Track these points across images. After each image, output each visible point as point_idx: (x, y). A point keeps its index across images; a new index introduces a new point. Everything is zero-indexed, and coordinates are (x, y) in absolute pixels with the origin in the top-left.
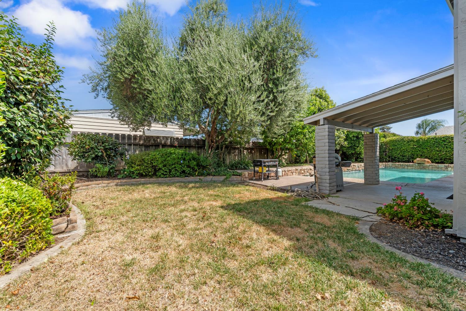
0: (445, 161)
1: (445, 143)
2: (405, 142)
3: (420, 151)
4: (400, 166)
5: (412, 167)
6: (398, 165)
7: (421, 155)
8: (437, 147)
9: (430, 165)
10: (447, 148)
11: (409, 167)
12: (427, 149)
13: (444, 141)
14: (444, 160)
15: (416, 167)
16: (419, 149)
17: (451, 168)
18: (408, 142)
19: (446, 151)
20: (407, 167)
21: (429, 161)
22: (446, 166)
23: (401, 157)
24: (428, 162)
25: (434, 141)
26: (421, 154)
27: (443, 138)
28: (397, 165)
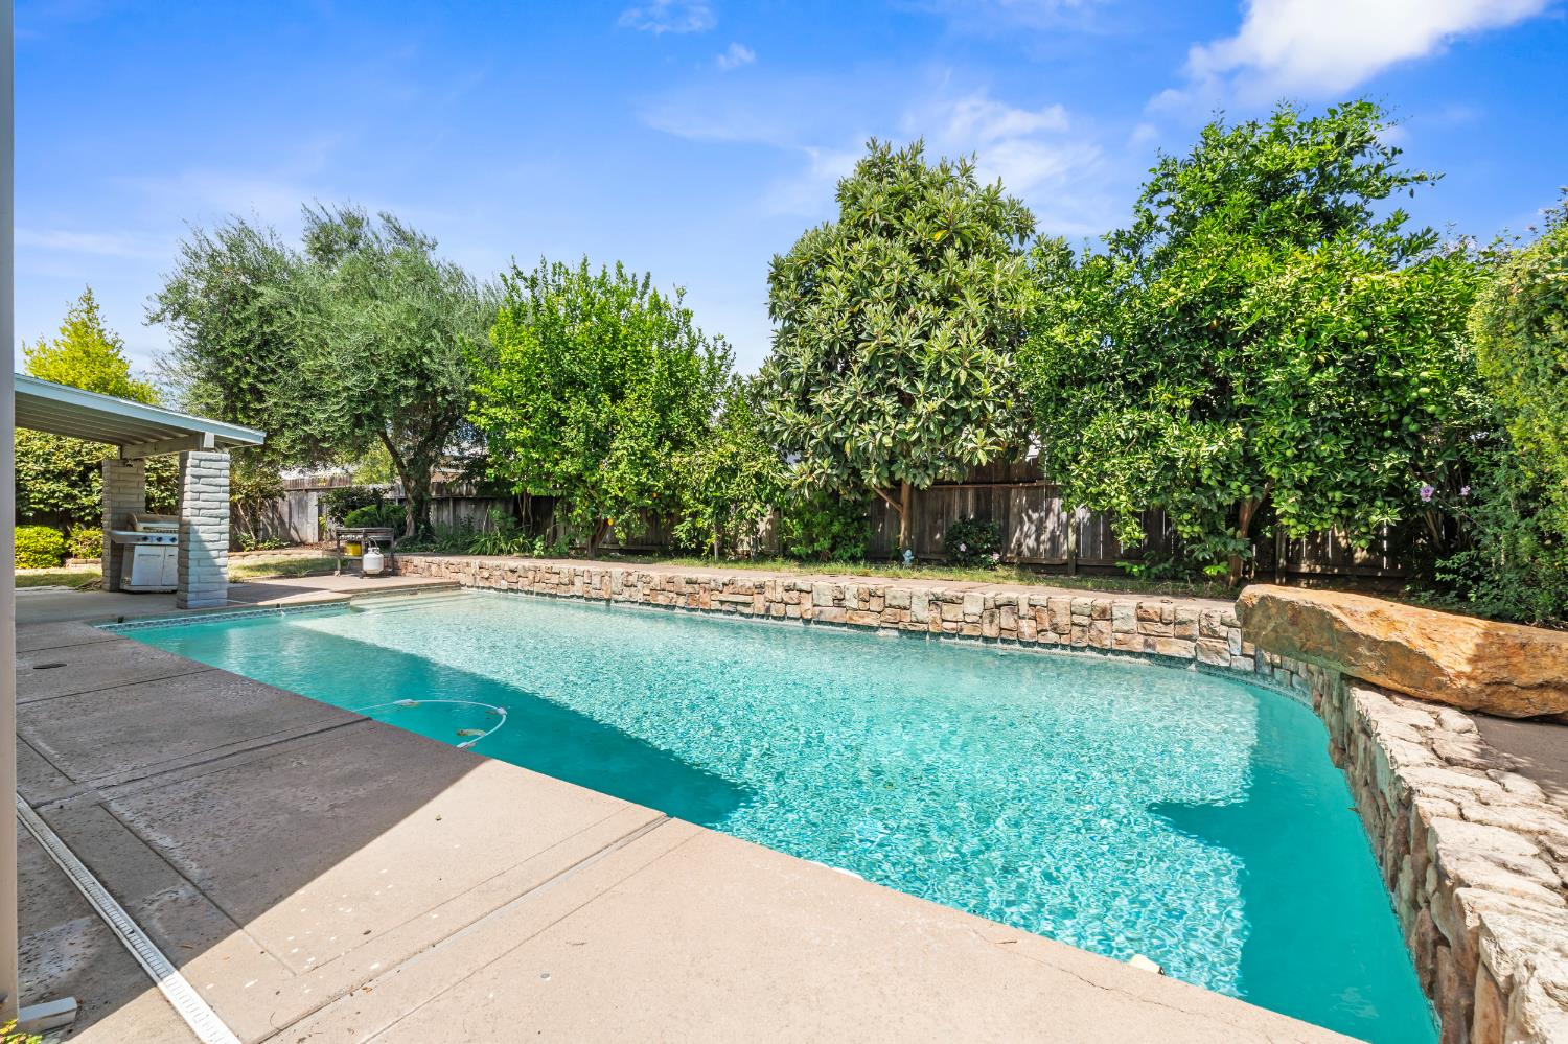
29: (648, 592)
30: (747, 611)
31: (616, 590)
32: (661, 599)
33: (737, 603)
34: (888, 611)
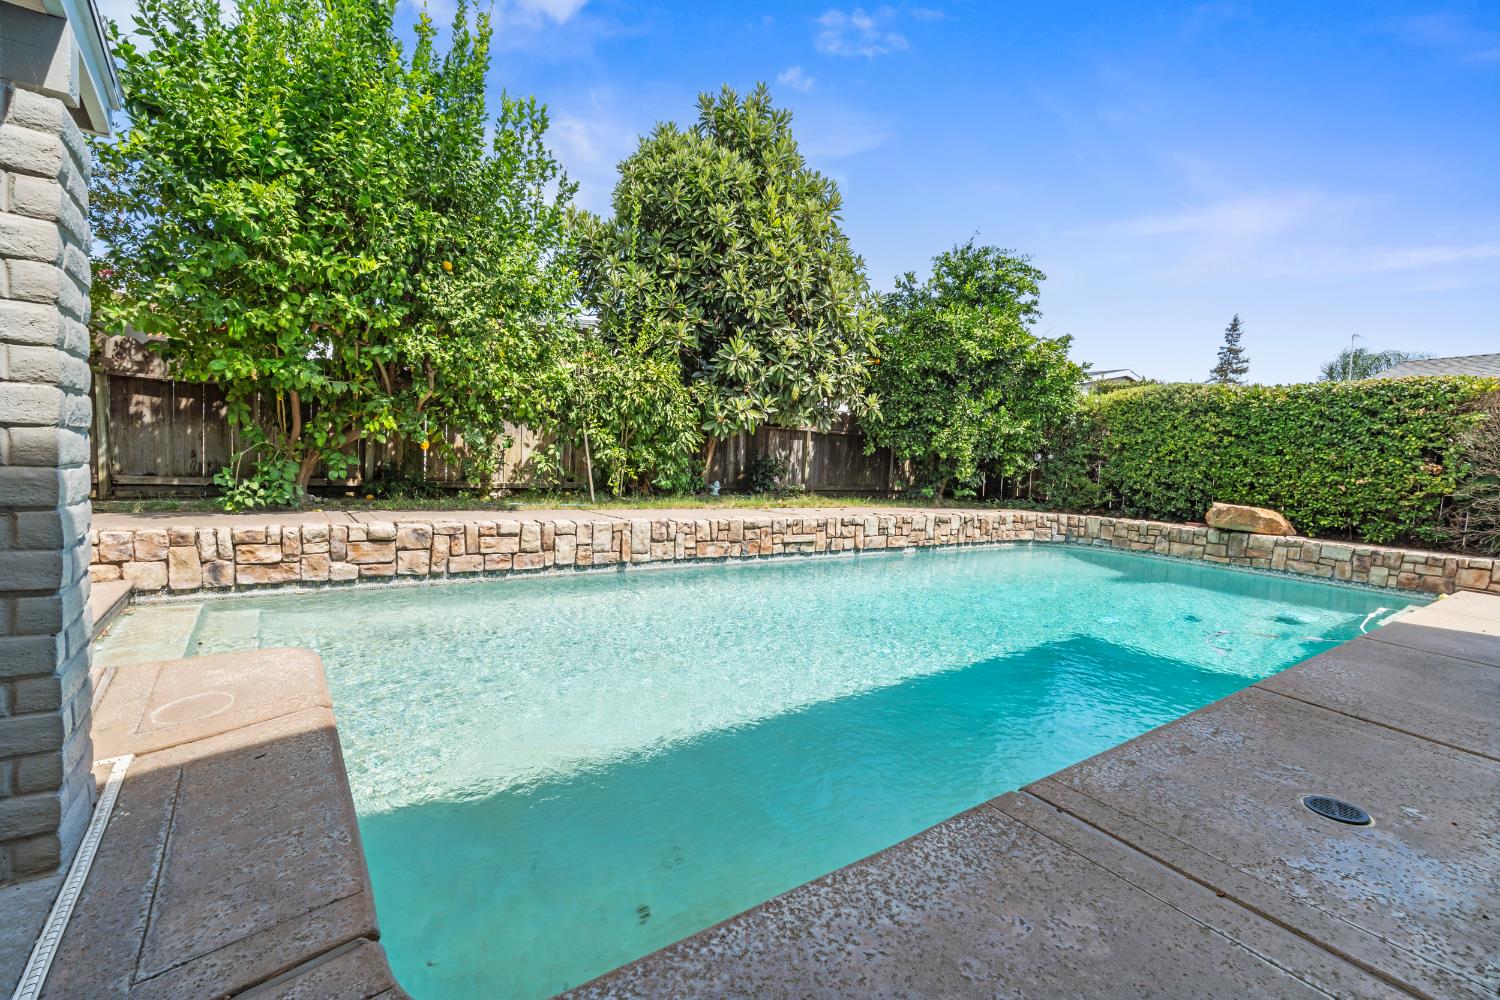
0: (1366, 528)
1: (1376, 427)
2: (1177, 410)
3: (1245, 463)
4: (1134, 536)
5: (1189, 548)
6: (1129, 529)
7: (1252, 486)
8: (1331, 445)
9: (1276, 544)
10: (1382, 451)
11: (1176, 547)
12: (1281, 452)
13: (1373, 413)
14: (1364, 521)
15: (1209, 549)
16: (1245, 454)
17: (1385, 571)
18: (1193, 413)
19: (1378, 472)
20: (1165, 545)
21: (1278, 517)
22: (1360, 557)
24: (1272, 528)
25: (1322, 415)
26: (1248, 480)
27: (1370, 395)
28: (1124, 533)
29: (693, 544)
30: (811, 549)
31: (639, 547)
32: (711, 551)
33: (801, 543)
34: (913, 533)
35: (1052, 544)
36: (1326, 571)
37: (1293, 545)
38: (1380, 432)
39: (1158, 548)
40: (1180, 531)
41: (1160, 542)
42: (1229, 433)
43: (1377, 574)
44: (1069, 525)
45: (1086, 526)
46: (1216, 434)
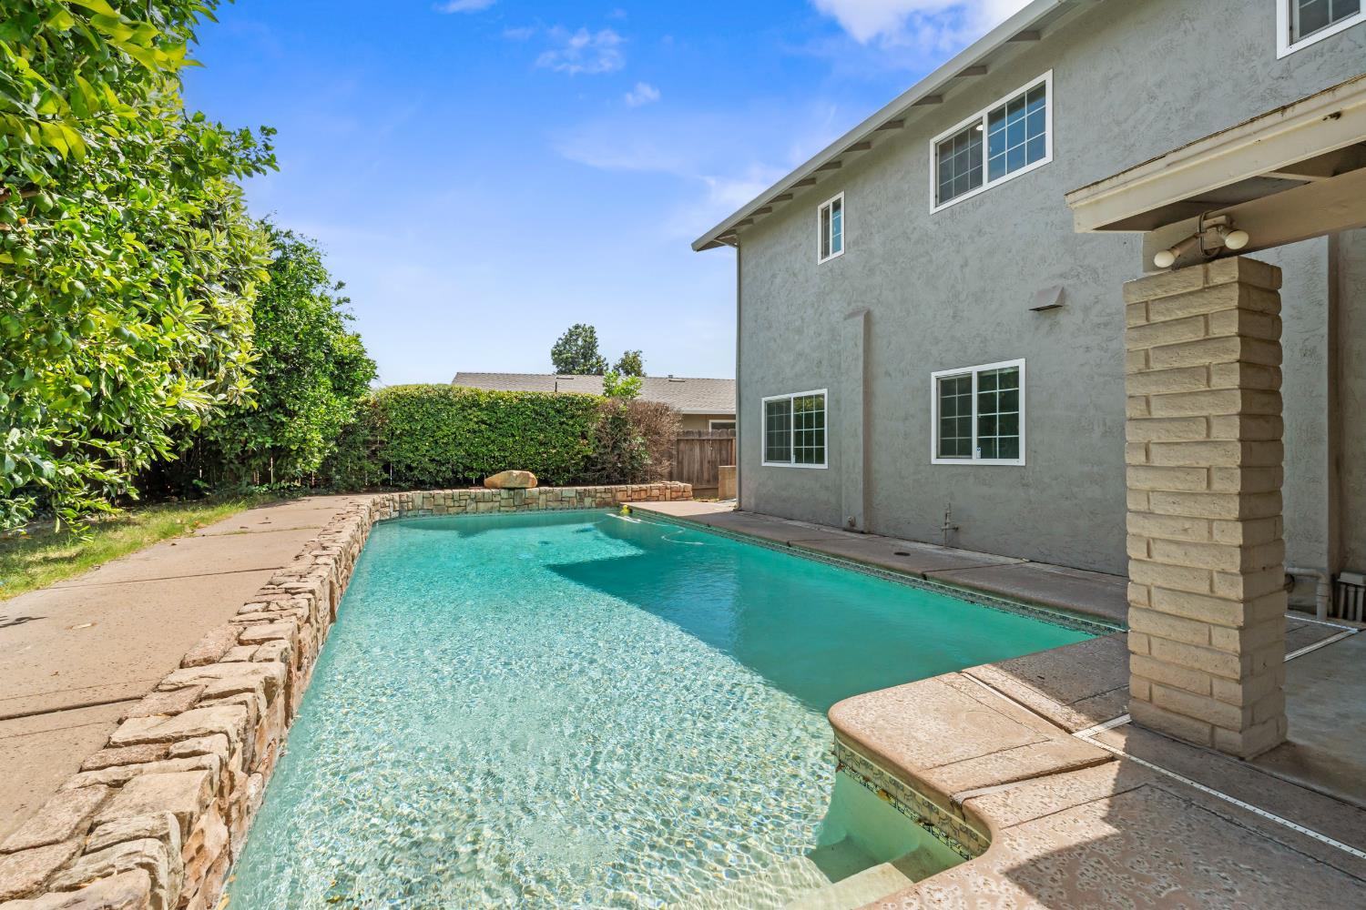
2: (451, 405)
4: (449, 502)
5: (491, 504)
6: (446, 497)
9: (538, 493)
11: (482, 506)
12: (513, 435)
15: (503, 503)
17: (591, 500)
18: (462, 407)
20: (474, 505)
22: (579, 494)
23: (432, 467)
28: (442, 501)
35: (391, 521)
36: (566, 504)
37: (549, 492)
38: (563, 422)
39: (469, 509)
40: (484, 494)
41: (470, 504)
42: (483, 422)
43: (588, 501)
44: (401, 502)
45: (413, 501)
46: (477, 423)
